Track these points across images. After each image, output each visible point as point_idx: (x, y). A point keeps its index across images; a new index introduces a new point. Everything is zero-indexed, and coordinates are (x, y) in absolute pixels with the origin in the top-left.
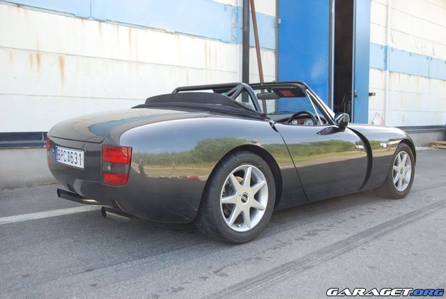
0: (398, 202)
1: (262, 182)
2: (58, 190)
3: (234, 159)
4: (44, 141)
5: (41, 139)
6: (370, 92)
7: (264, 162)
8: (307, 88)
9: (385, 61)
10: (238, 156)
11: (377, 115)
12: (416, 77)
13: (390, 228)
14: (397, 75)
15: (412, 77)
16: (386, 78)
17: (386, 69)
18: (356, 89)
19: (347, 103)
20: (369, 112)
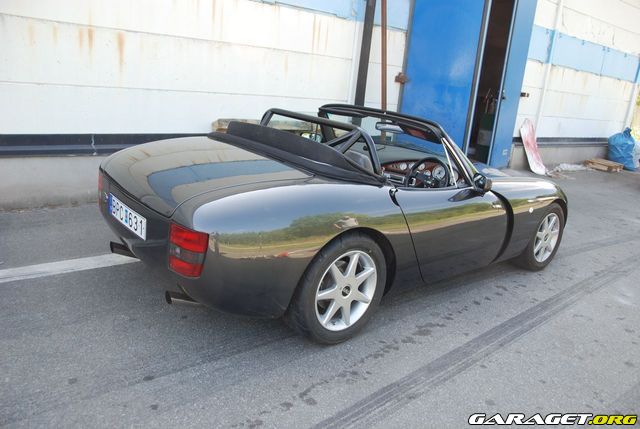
0: (534, 276)
1: (370, 269)
2: (111, 243)
3: (339, 245)
4: (93, 147)
5: (90, 143)
6: (523, 91)
7: (376, 245)
8: (444, 136)
9: (549, 51)
10: (344, 242)
11: (527, 121)
12: (585, 74)
13: (519, 328)
14: (561, 70)
15: (579, 73)
16: (546, 73)
17: (548, 61)
18: (506, 88)
19: (491, 101)
20: (518, 117)
